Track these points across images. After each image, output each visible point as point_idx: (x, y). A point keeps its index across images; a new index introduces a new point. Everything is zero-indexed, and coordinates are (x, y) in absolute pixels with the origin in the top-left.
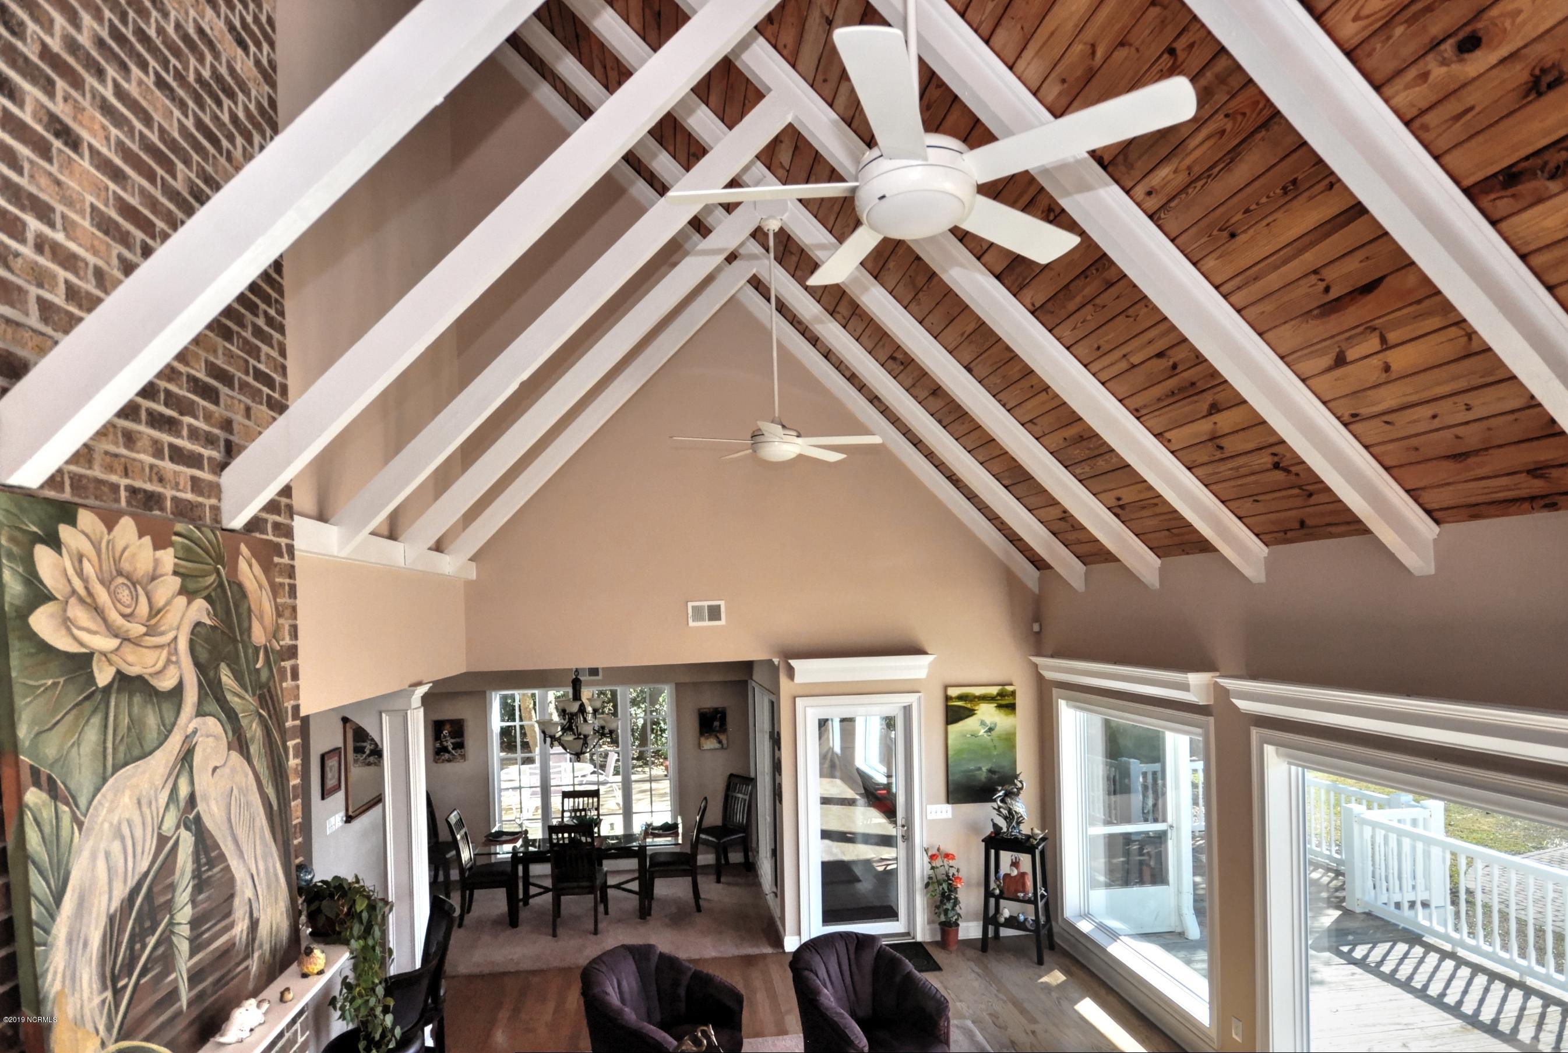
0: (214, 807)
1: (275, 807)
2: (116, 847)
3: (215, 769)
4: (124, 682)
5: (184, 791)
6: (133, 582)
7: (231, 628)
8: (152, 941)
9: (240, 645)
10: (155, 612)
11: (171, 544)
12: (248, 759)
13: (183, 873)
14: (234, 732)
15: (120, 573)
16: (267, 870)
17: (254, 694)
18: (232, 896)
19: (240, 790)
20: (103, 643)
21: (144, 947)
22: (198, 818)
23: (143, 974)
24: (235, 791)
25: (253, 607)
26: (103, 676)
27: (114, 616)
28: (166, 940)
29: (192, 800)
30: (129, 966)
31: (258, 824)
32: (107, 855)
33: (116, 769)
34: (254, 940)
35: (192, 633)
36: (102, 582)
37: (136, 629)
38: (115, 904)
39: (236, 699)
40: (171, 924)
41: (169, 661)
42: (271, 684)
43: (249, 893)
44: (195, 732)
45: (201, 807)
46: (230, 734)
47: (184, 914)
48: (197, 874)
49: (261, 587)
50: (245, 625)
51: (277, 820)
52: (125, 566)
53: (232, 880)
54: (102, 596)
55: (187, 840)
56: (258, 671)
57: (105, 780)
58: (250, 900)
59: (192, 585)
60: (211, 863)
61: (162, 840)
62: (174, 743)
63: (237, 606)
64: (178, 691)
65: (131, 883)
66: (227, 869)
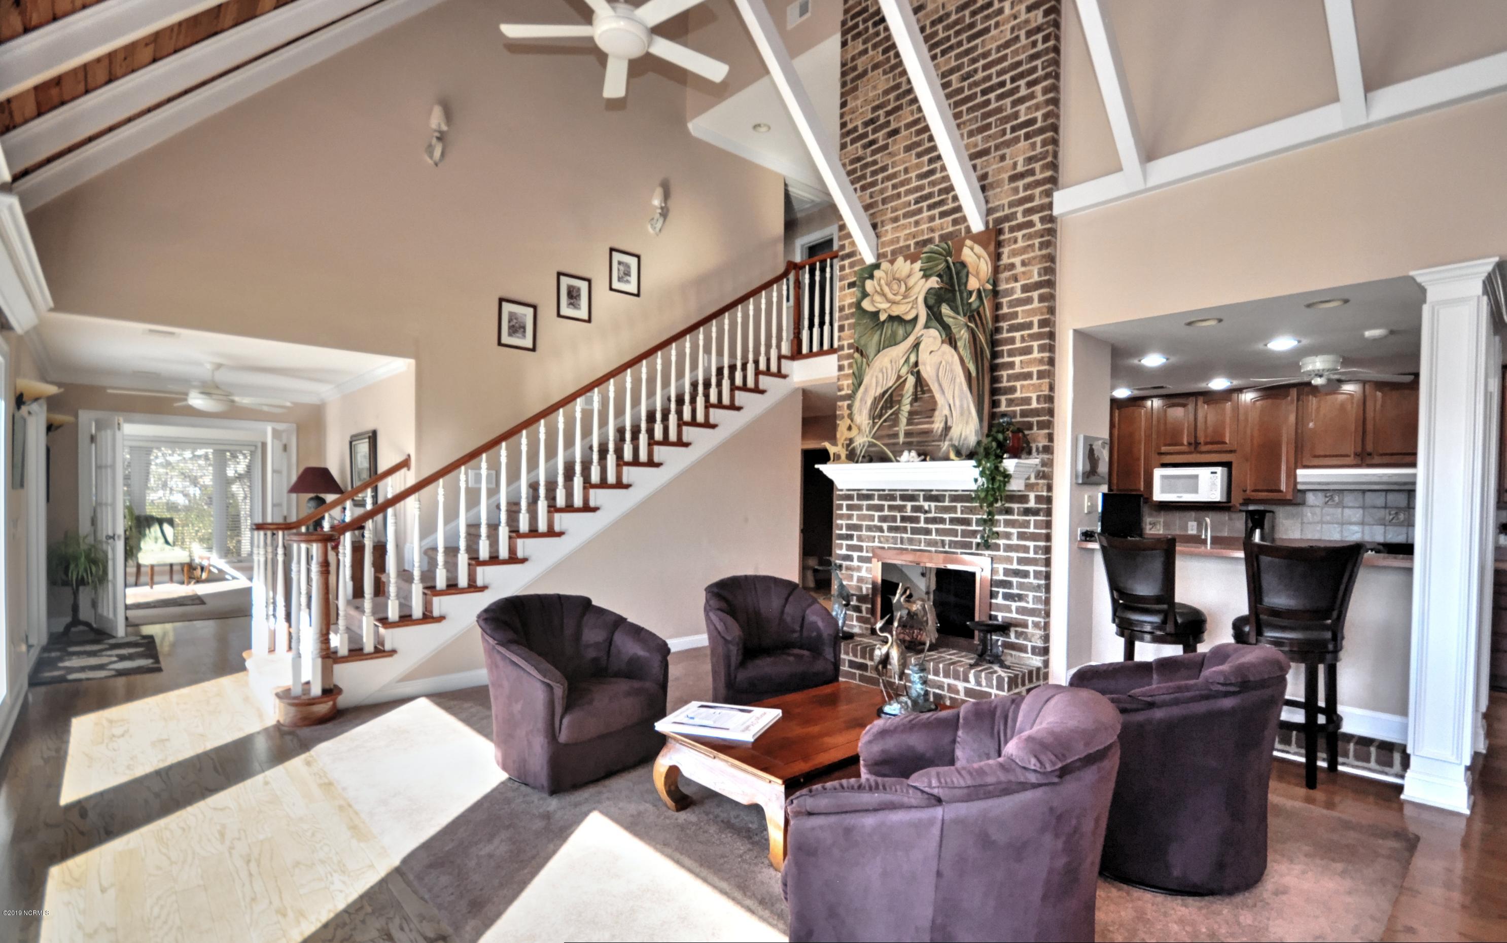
0: (928, 368)
1: (974, 374)
2: (880, 375)
3: (931, 352)
4: (891, 318)
5: (913, 359)
6: (899, 280)
7: (952, 285)
8: (890, 412)
9: (958, 293)
10: (908, 289)
11: (920, 259)
12: (955, 348)
13: (907, 392)
14: (947, 335)
15: (894, 279)
16: (962, 407)
17: (965, 315)
18: (934, 410)
19: (947, 363)
20: (885, 305)
21: (886, 412)
22: (918, 372)
23: (885, 421)
24: (944, 363)
25: (971, 270)
26: (883, 317)
27: (890, 296)
28: (896, 414)
29: (916, 364)
30: (880, 416)
31: (958, 380)
32: (877, 377)
33: (884, 349)
34: (946, 435)
35: (927, 293)
36: (887, 284)
37: (899, 298)
38: (877, 394)
39: (951, 320)
40: (899, 408)
41: (912, 308)
42: (981, 310)
43: (946, 411)
44: (922, 336)
45: (921, 367)
46: (944, 336)
47: (906, 408)
48: (915, 393)
49: (979, 257)
50: (964, 280)
51: (974, 383)
52: (897, 276)
53: (935, 403)
54: (886, 289)
55: (911, 380)
56: (970, 304)
57: (879, 351)
58: (946, 416)
59: (928, 273)
60: (923, 392)
61: (899, 377)
62: (911, 340)
63: (958, 274)
64: (915, 319)
65: (885, 389)
66: (933, 397)
